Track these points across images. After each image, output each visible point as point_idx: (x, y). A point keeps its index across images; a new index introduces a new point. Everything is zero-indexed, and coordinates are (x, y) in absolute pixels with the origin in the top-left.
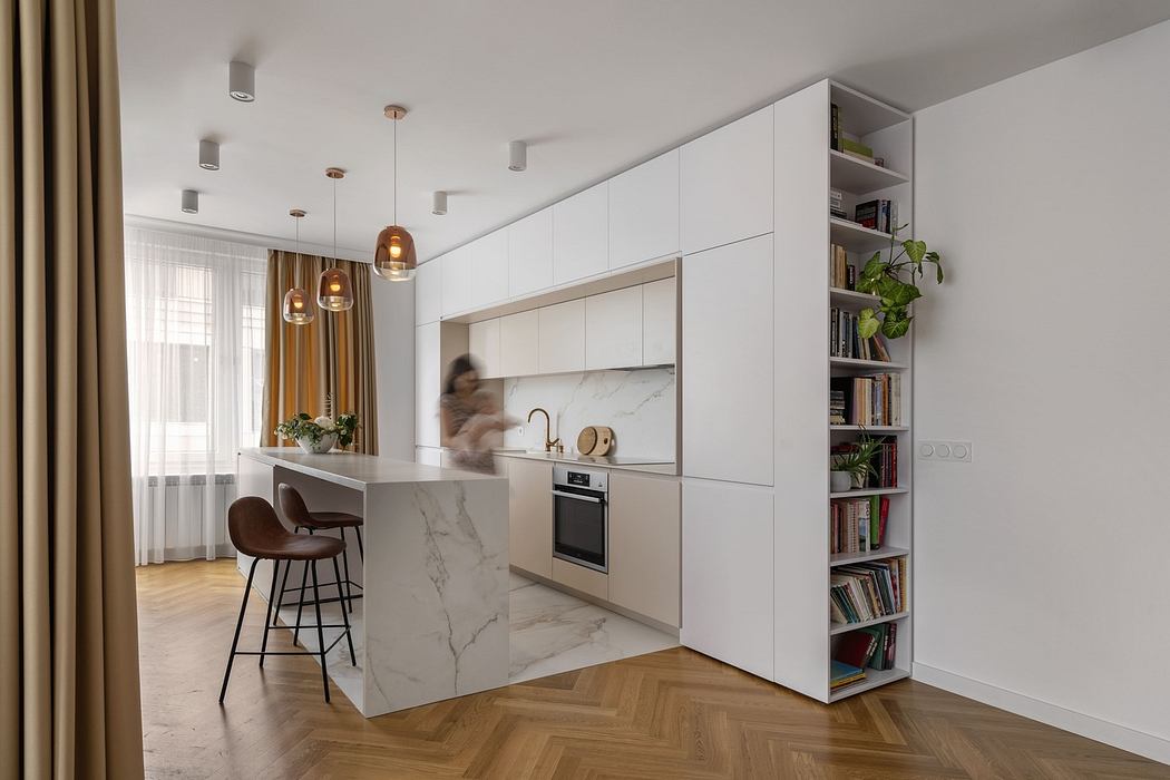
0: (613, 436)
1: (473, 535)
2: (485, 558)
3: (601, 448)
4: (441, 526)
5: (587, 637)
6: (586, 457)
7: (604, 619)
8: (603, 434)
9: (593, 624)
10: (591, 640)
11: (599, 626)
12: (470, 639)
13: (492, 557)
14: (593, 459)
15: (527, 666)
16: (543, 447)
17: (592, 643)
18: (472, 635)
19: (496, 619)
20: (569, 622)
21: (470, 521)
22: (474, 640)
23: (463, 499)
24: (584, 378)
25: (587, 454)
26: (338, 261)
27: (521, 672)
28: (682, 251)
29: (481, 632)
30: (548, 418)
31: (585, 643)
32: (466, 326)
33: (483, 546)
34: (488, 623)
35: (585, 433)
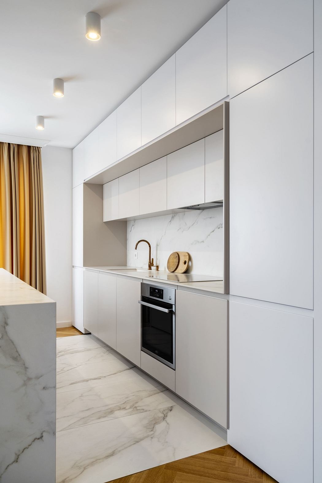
0: (190, 259)
2: (29, 379)
3: (182, 268)
5: (150, 430)
6: (172, 274)
7: (172, 407)
8: (183, 257)
9: (161, 413)
10: (152, 434)
11: (165, 416)
12: (13, 458)
13: (38, 378)
14: (176, 276)
15: (85, 469)
16: (147, 267)
17: (152, 438)
18: (16, 454)
19: (42, 437)
20: (142, 411)
21: (14, 344)
22: (17, 459)
23: (6, 324)
24: (173, 217)
25: (173, 272)
26: (19, 146)
27: (76, 477)
28: (229, 95)
29: (26, 451)
30: (150, 247)
31: (147, 437)
32: (102, 186)
33: (27, 368)
34: (33, 441)
35: (172, 257)
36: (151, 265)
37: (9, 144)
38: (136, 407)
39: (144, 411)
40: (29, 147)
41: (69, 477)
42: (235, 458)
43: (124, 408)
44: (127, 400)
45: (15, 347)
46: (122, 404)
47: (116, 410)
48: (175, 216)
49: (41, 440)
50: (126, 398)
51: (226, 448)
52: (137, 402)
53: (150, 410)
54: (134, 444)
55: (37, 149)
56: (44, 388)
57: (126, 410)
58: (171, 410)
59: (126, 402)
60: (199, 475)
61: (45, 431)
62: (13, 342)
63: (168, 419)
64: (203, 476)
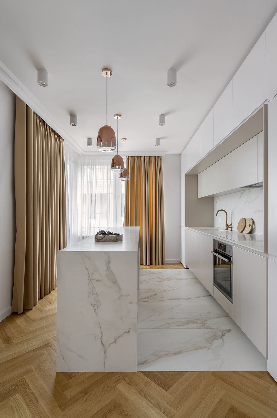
0: (253, 223)
1: (115, 282)
2: (122, 296)
3: (248, 229)
4: (96, 276)
5: (210, 343)
6: (241, 234)
7: (230, 330)
8: (249, 222)
9: (221, 332)
10: (210, 346)
11: (223, 335)
12: (113, 340)
13: (127, 296)
14: (244, 235)
15: (159, 357)
16: (225, 228)
17: (209, 349)
18: (115, 338)
19: (129, 332)
20: (208, 327)
21: (114, 275)
22: (115, 341)
23: (110, 262)
24: (242, 194)
25: (241, 232)
26: (150, 157)
27: (152, 361)
28: (267, 99)
29: (120, 338)
30: (227, 214)
31: (205, 347)
32: (197, 175)
33: (121, 289)
34: (124, 333)
35: (241, 221)
36: (227, 227)
37: (145, 157)
38: (204, 324)
39: (209, 328)
40: (155, 157)
41: (148, 360)
42: (270, 385)
43: (196, 323)
44: (200, 317)
45: (114, 276)
46: (195, 320)
47: (190, 323)
48: (243, 192)
49: (128, 333)
50: (200, 316)
51: (265, 374)
52: (206, 321)
53: (213, 328)
54: (195, 350)
55: (160, 157)
56: (130, 302)
57: (197, 324)
58: (229, 332)
59: (199, 319)
60: (236, 388)
61: (131, 329)
62: (113, 273)
63: (224, 338)
64: (239, 390)
